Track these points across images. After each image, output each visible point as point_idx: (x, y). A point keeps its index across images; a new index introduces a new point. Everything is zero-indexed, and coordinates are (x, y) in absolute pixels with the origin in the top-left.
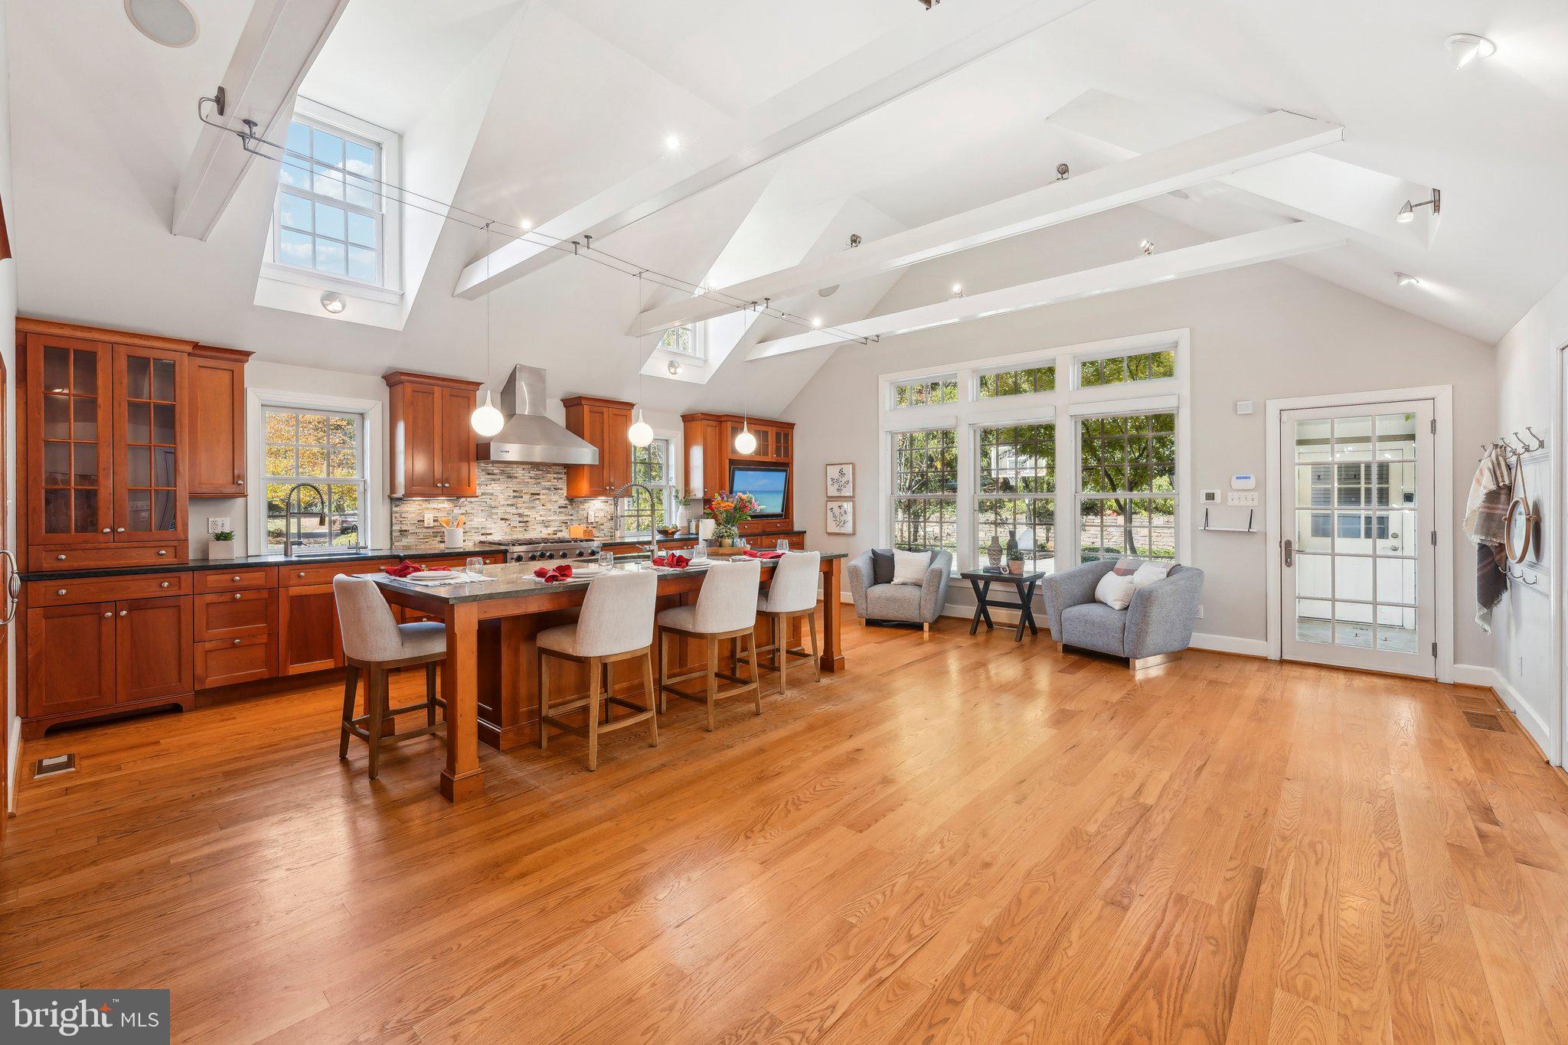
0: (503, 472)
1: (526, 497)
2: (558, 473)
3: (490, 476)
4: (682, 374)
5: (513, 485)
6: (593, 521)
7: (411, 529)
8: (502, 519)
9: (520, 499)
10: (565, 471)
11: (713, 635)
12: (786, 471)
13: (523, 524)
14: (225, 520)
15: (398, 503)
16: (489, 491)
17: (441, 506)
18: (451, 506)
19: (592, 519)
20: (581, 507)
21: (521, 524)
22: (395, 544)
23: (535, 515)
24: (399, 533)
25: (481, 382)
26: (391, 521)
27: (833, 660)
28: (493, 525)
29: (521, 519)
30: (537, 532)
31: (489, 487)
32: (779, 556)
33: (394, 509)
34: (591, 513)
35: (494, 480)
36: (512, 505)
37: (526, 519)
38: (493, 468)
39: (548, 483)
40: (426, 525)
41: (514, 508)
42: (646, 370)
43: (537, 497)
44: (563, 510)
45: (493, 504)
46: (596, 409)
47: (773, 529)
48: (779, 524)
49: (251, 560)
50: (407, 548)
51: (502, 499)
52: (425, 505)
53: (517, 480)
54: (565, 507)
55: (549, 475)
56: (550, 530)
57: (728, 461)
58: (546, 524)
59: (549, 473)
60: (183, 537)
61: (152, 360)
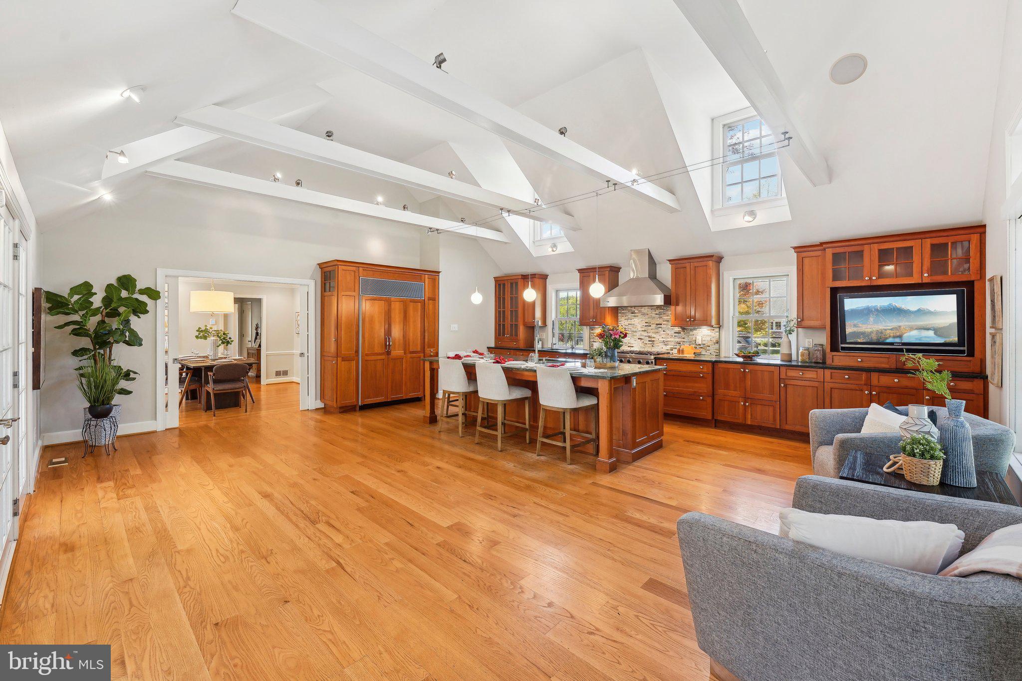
1: (653, 326)
3: (633, 315)
4: (759, 218)
6: (700, 343)
8: (639, 339)
9: (649, 327)
12: (959, 292)
13: (651, 343)
20: (691, 333)
23: (658, 338)
26: (590, 337)
29: (650, 339)
30: (660, 348)
34: (699, 337)
35: (635, 316)
37: (653, 340)
39: (667, 317)
41: (646, 332)
43: (660, 326)
44: (678, 335)
45: (634, 330)
51: (639, 328)
54: (679, 333)
55: (668, 312)
56: (668, 347)
57: (828, 290)
58: (665, 343)
61: (514, 283)
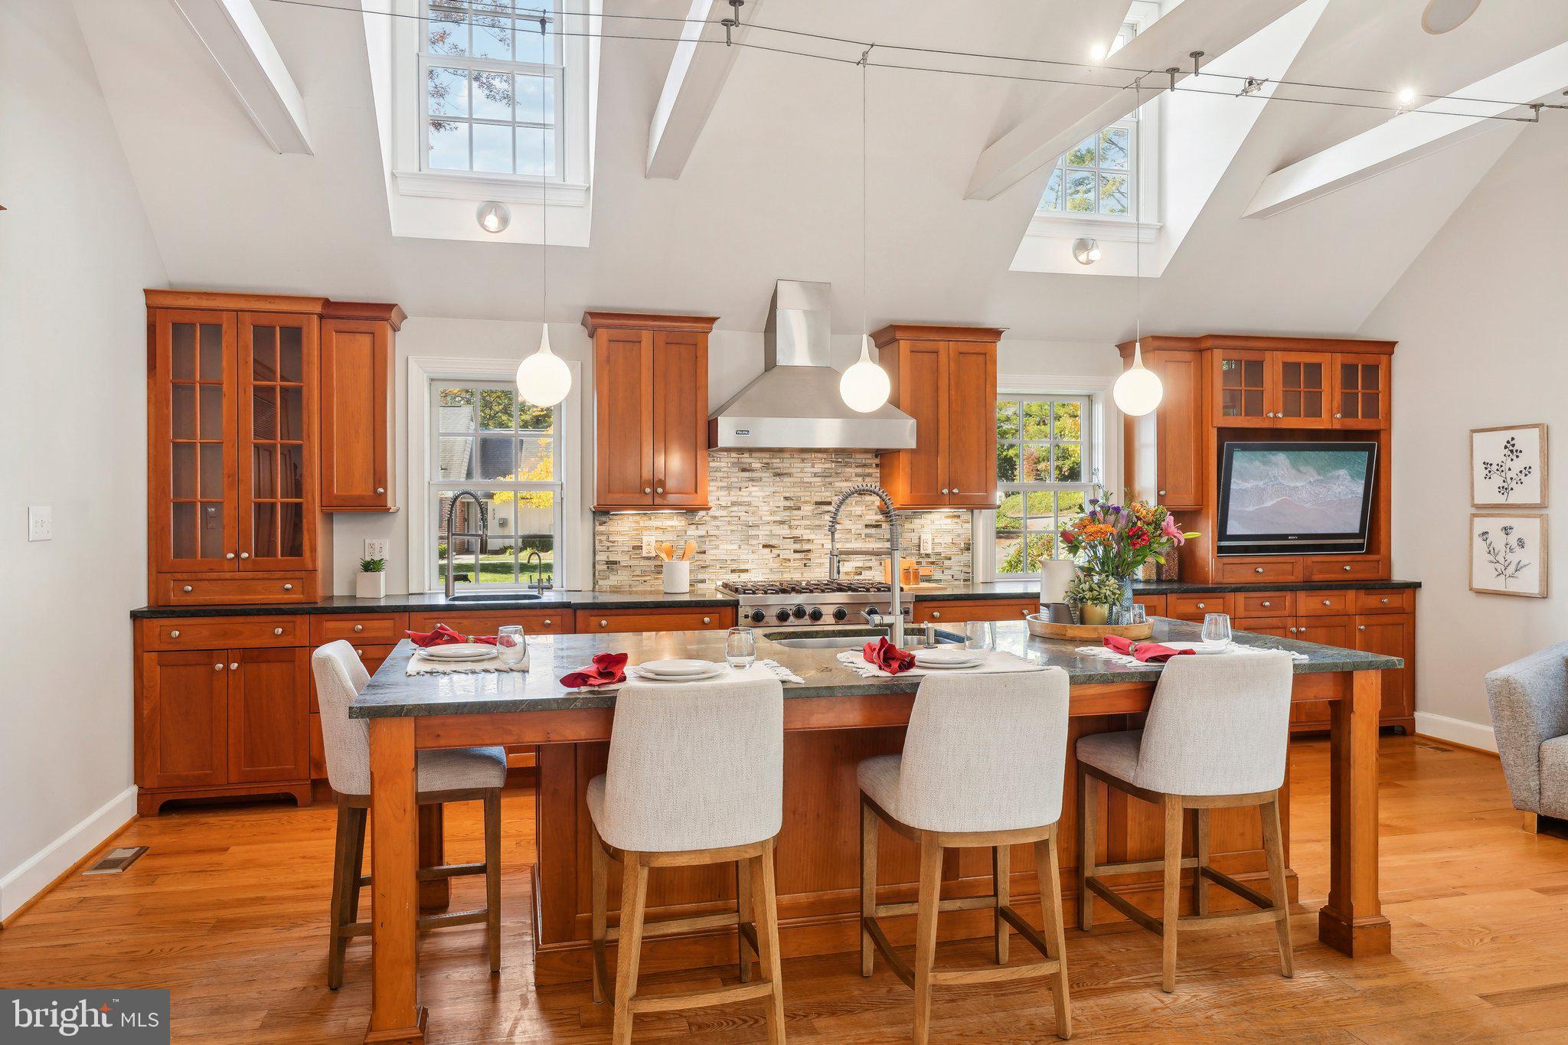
0: (767, 466)
1: (807, 509)
2: (864, 466)
3: (746, 474)
4: (1102, 260)
5: (785, 486)
6: (929, 551)
7: (624, 559)
8: (765, 546)
9: (796, 512)
10: (877, 461)
11: (933, 835)
12: (1370, 449)
13: (802, 555)
14: (383, 543)
15: (604, 519)
16: (745, 499)
17: (669, 523)
18: (683, 523)
19: (927, 548)
20: (907, 526)
21: (798, 556)
22: (601, 582)
24: (605, 567)
25: (716, 316)
26: (594, 547)
27: (1350, 926)
28: (751, 557)
29: (797, 547)
30: (827, 571)
31: (744, 492)
32: (1163, 658)
33: (600, 528)
34: (927, 537)
35: (752, 480)
36: (782, 523)
37: (806, 547)
38: (750, 460)
39: (847, 484)
40: (644, 555)
41: (786, 527)
42: (1021, 263)
44: (873, 531)
45: (751, 520)
46: (921, 345)
47: (1339, 577)
48: (1349, 566)
49: (414, 601)
50: (615, 590)
51: (765, 512)
52: (644, 522)
53: (790, 479)
54: (877, 527)
55: (847, 470)
56: (850, 567)
57: (1215, 432)
58: (841, 557)
59: (847, 465)
60: (310, 567)
61: (278, 329)
